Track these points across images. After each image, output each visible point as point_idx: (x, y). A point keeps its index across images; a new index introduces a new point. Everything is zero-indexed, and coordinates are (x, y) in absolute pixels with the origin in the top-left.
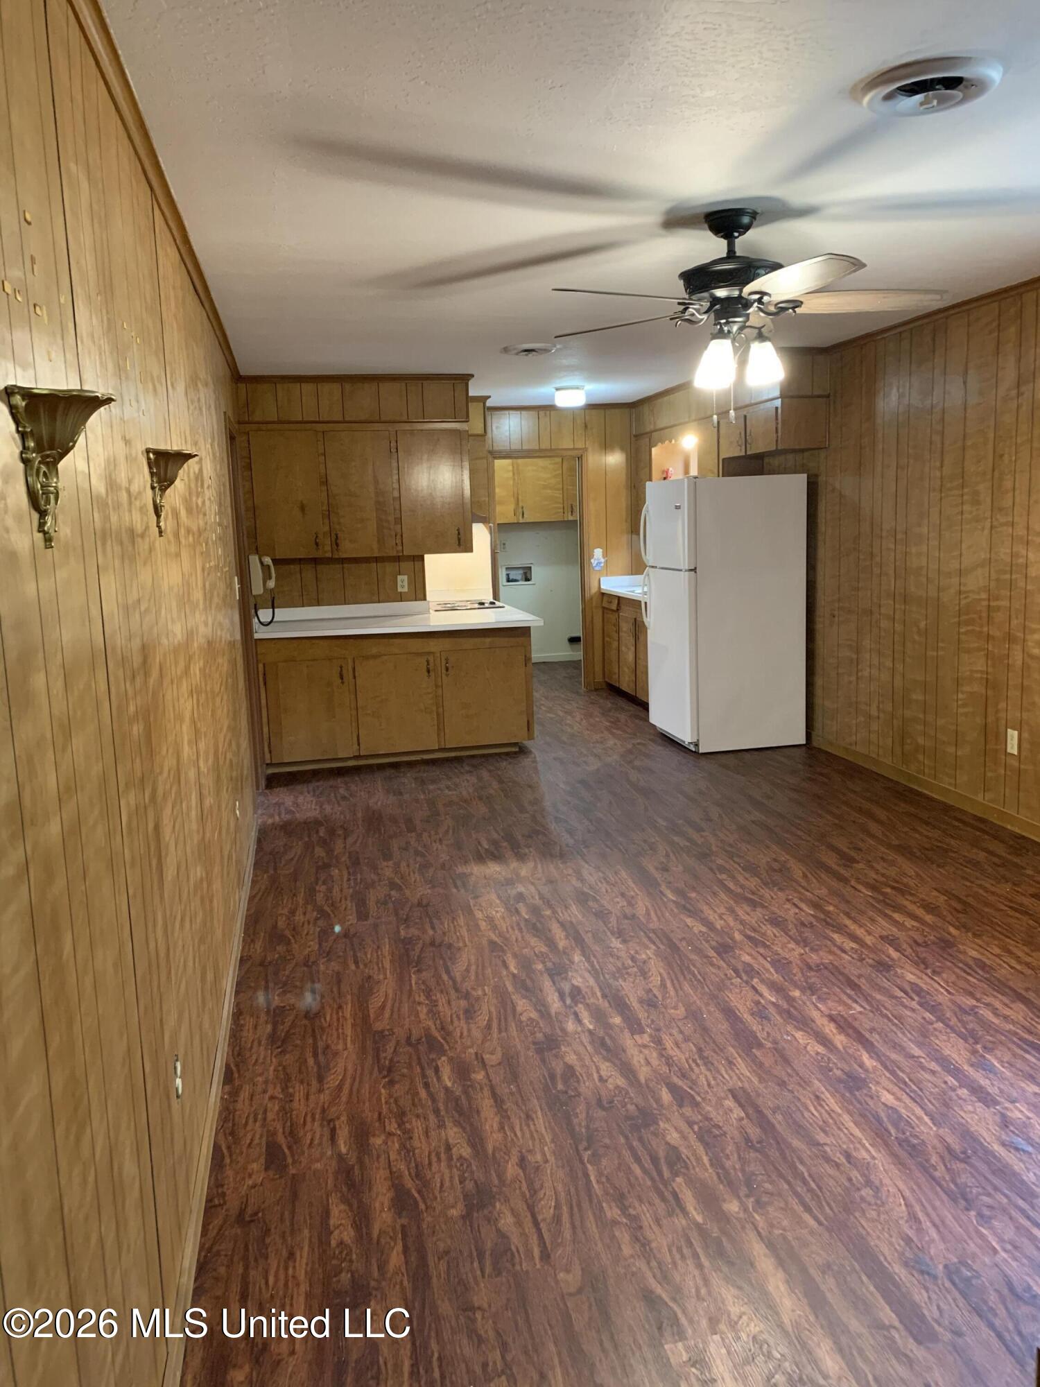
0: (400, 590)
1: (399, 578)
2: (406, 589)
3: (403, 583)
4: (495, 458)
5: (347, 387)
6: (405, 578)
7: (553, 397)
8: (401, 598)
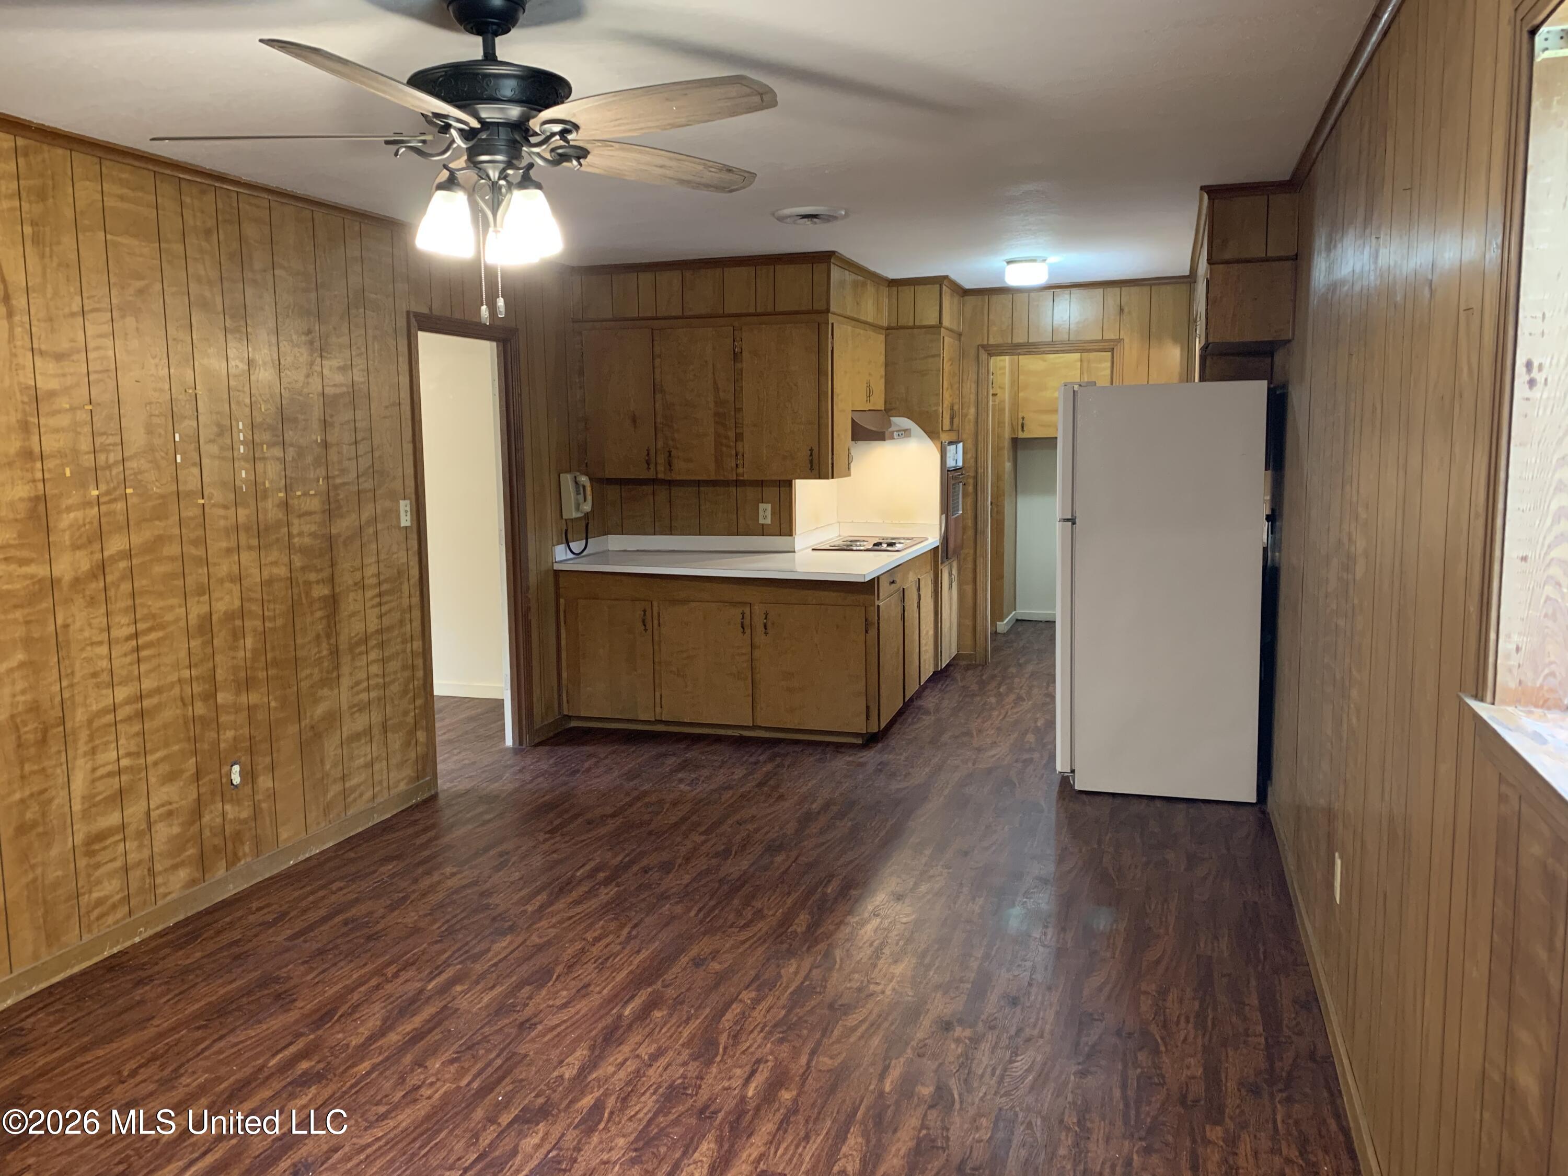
0: (761, 521)
1: (762, 506)
2: (768, 521)
3: (765, 514)
4: (990, 355)
5: (688, 274)
6: (769, 506)
7: (1001, 274)
8: (763, 531)
